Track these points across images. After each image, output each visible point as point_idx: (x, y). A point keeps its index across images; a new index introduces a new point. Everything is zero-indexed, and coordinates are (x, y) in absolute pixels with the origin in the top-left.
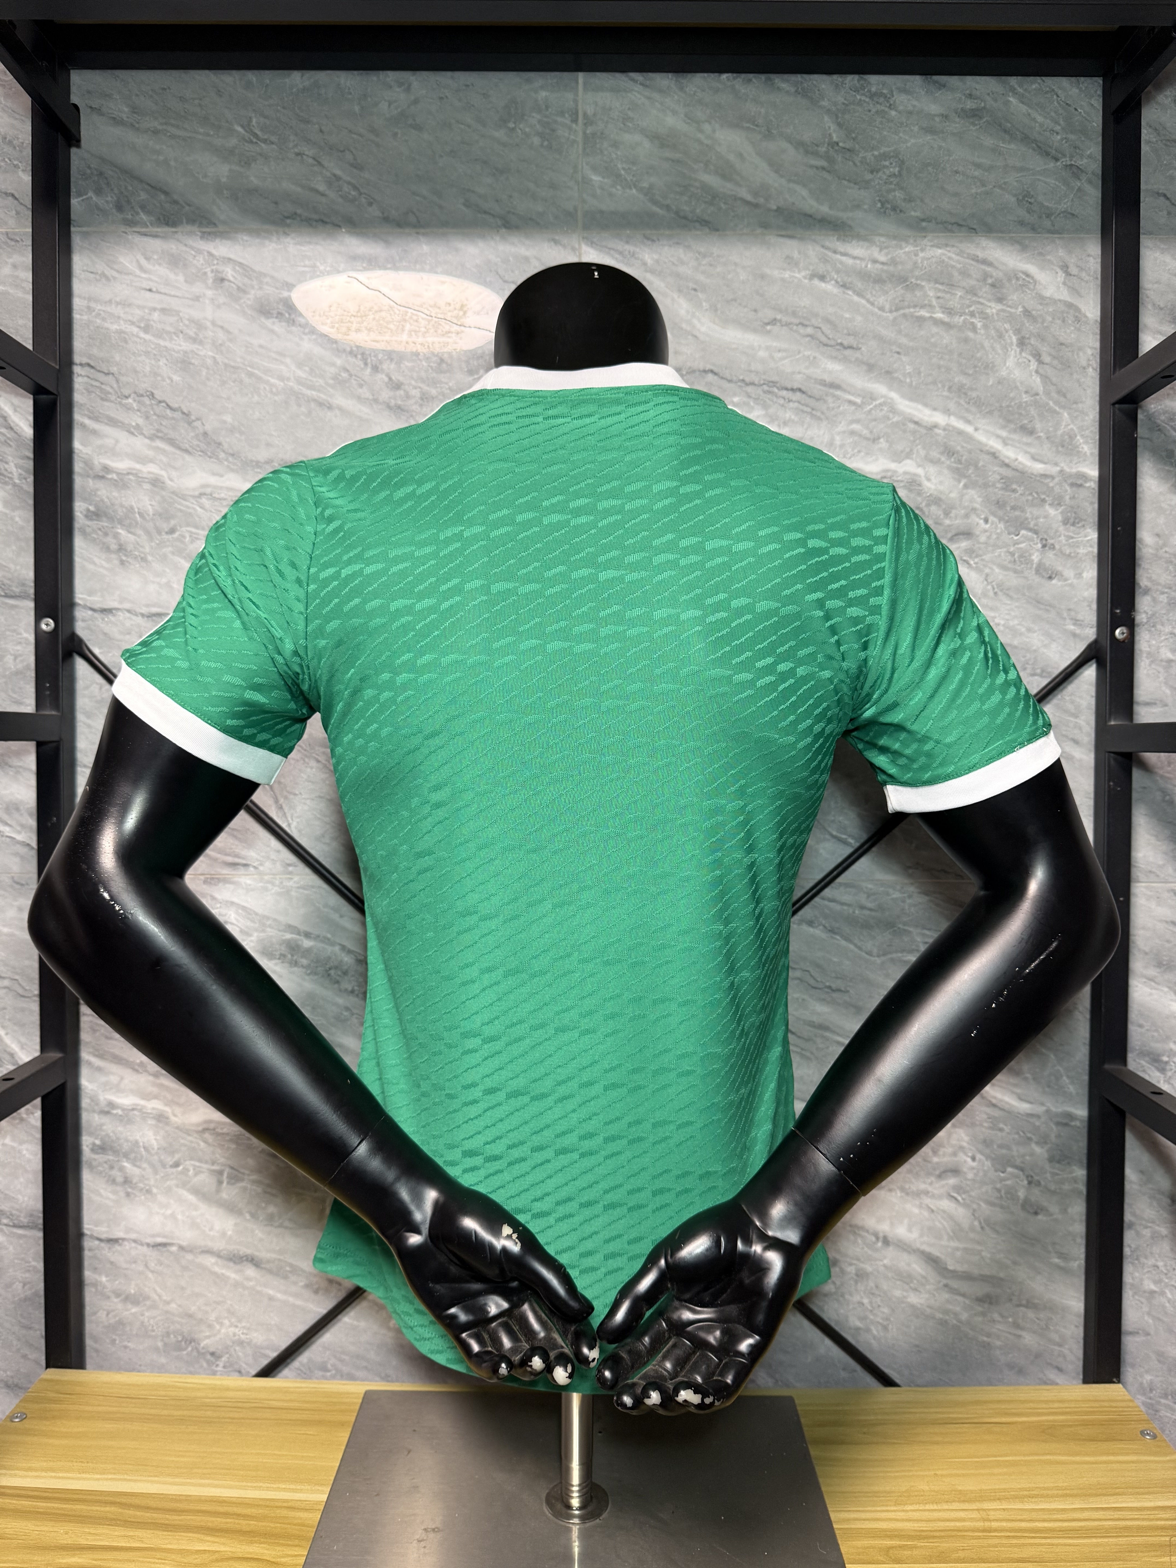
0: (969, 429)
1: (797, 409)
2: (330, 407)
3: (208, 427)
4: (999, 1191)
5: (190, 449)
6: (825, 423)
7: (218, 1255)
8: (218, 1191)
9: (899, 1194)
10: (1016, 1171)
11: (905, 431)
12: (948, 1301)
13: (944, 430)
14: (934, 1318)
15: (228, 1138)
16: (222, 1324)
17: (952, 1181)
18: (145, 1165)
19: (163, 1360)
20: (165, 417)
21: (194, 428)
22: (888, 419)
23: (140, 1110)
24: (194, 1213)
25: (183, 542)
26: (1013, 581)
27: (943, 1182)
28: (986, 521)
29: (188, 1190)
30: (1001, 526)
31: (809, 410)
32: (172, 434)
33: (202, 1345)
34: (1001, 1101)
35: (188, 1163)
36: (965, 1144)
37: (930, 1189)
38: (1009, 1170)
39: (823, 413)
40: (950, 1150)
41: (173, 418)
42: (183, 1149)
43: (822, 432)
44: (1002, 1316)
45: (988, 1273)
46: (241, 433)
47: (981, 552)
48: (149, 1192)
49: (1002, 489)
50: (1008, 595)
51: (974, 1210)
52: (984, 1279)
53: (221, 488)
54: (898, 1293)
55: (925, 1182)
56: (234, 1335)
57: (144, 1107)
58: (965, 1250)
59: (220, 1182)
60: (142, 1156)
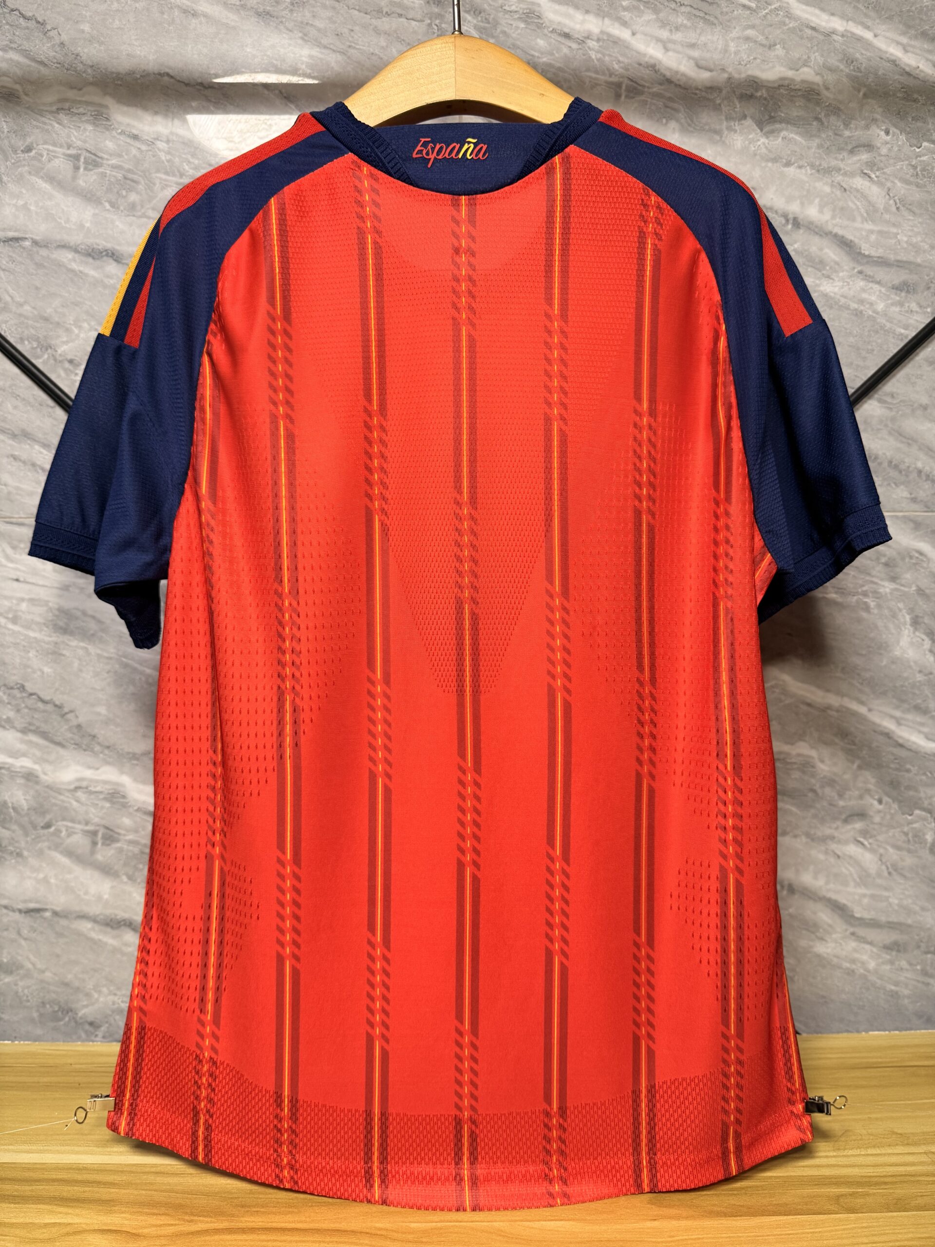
0: (868, 35)
1: (689, 13)
2: (195, 15)
3: (65, 37)
4: (906, 834)
5: (46, 61)
6: (719, 28)
7: (94, 920)
8: (93, 852)
9: (804, 839)
10: (924, 813)
11: (802, 38)
12: (855, 950)
13: (843, 36)
14: (840, 967)
15: (101, 796)
16: (100, 992)
17: (859, 825)
18: (15, 827)
19: (39, 1032)
20: (18, 27)
21: (50, 38)
22: (785, 24)
23: (8, 769)
24: (68, 876)
25: (40, 161)
26: (917, 195)
27: (849, 827)
28: (887, 133)
29: (61, 853)
30: (903, 137)
31: (702, 15)
32: (26, 45)
33: (80, 1014)
34: (908, 741)
35: (60, 823)
36: (871, 787)
37: (836, 834)
38: (917, 812)
39: (716, 17)
40: (857, 792)
41: (27, 28)
42: (55, 808)
43: (715, 38)
44: (910, 964)
45: (895, 920)
46: (101, 43)
47: (882, 165)
48: (19, 855)
49: (904, 98)
50: (910, 210)
51: (881, 855)
52: (891, 926)
53: (80, 102)
54: (803, 943)
55: (830, 828)
56: (114, 1003)
57: (12, 765)
58: (872, 896)
59: (95, 844)
60: (11, 818)
